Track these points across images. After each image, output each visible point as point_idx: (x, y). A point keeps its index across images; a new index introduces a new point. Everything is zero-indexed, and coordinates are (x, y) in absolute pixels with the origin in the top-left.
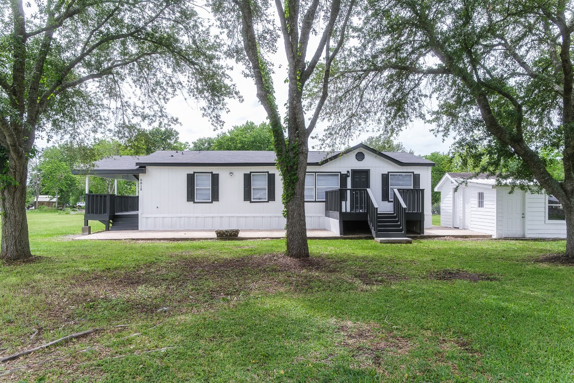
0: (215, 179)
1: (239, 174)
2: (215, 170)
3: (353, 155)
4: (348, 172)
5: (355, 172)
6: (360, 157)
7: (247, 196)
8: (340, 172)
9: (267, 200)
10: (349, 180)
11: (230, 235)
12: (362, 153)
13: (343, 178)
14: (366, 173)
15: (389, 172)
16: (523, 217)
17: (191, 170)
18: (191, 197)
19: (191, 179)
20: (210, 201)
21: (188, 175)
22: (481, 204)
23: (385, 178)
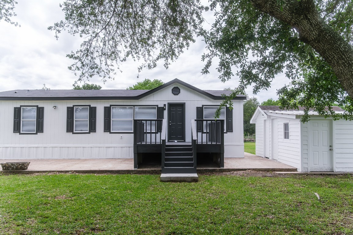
0: (40, 112)
1: (63, 107)
2: (41, 104)
3: (169, 90)
4: (165, 105)
5: (171, 105)
6: (176, 91)
7: (70, 128)
8: (157, 106)
9: (88, 132)
10: (166, 113)
11: (17, 168)
12: (177, 87)
13: (160, 111)
14: (182, 106)
15: (203, 106)
16: (330, 150)
17: (18, 104)
18: (17, 128)
19: (17, 112)
20: (35, 132)
21: (15, 108)
22: (286, 136)
23: (200, 111)
